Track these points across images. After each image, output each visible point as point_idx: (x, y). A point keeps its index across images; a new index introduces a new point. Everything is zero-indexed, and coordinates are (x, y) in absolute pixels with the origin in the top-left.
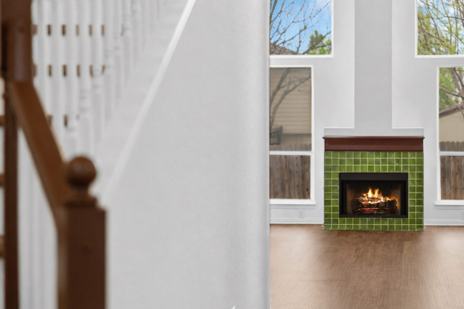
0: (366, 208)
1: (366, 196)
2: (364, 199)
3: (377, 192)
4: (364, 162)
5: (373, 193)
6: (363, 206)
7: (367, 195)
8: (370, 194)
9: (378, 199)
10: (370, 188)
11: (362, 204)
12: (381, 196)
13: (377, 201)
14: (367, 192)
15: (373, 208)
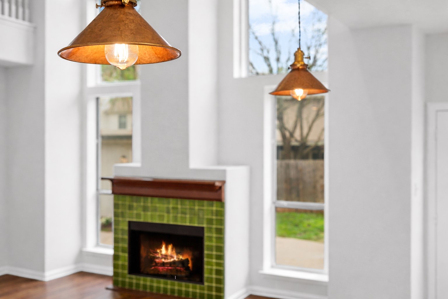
0: (160, 266)
1: (160, 253)
2: (158, 256)
3: (170, 247)
4: (155, 209)
5: (167, 248)
6: (157, 264)
7: (161, 251)
8: (163, 251)
9: (172, 257)
10: (163, 243)
11: (155, 262)
12: (174, 253)
13: (170, 259)
14: (160, 248)
15: (166, 267)
